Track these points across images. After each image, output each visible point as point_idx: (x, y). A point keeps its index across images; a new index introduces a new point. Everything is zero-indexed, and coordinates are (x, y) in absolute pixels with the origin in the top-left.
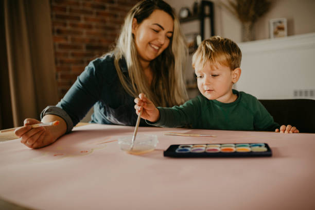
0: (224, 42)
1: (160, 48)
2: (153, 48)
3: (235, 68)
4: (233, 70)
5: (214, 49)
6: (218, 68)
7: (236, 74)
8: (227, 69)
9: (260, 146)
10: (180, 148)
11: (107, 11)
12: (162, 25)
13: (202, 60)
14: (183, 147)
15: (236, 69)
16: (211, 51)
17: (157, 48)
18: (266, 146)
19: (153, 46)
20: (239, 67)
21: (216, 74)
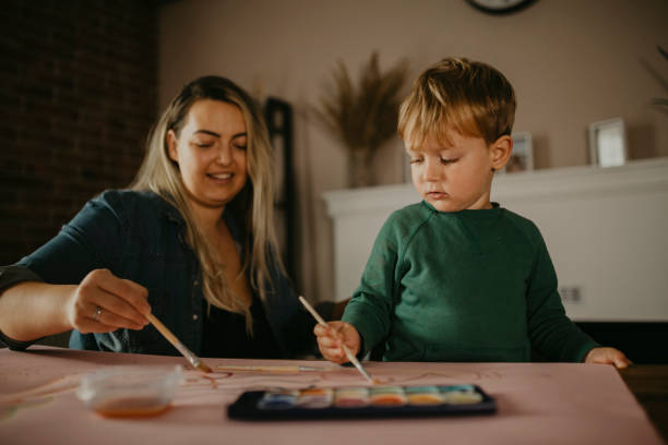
1: (233, 174)
3: (498, 137)
4: (494, 142)
7: (501, 149)
9: (464, 391)
10: (268, 398)
11: (55, 102)
13: (418, 123)
14: (276, 395)
15: (499, 140)
18: (478, 390)
20: (508, 132)
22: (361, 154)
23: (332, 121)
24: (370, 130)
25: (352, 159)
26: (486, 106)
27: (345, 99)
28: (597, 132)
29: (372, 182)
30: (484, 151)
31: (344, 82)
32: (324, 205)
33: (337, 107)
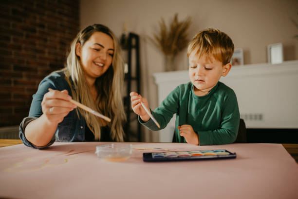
0: (222, 37)
1: (104, 65)
2: (98, 65)
4: (225, 65)
5: (212, 43)
6: (212, 63)
8: (220, 64)
9: (222, 151)
11: (37, 34)
12: (101, 44)
15: (227, 64)
16: (209, 45)
17: (101, 65)
18: (227, 151)
19: (97, 63)
21: (210, 68)
22: (169, 57)
23: (157, 43)
24: (174, 47)
25: (166, 59)
26: (226, 50)
27: (163, 33)
28: (270, 49)
29: (174, 69)
30: (221, 67)
31: (163, 26)
32: (154, 79)
33: (160, 37)
